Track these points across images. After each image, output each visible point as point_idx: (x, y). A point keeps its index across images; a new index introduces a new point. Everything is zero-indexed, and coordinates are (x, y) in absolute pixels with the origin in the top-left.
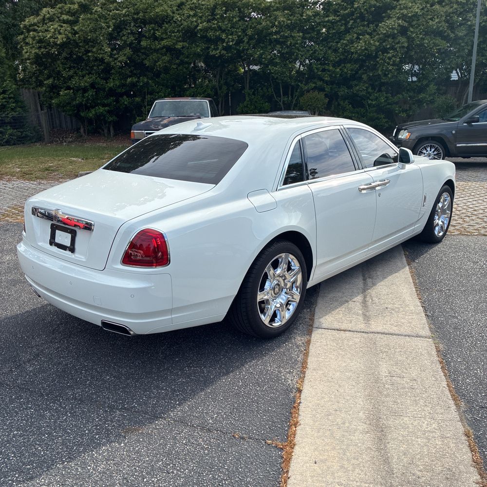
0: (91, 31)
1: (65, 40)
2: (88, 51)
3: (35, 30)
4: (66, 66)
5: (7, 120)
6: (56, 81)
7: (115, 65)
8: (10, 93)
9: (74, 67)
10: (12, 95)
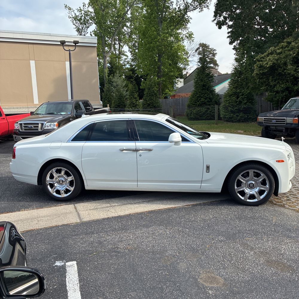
0: (284, 58)
1: (271, 64)
2: (285, 69)
3: (262, 61)
4: (273, 79)
5: (241, 109)
6: (269, 88)
7: (297, 76)
8: (245, 95)
9: (279, 79)
10: (246, 96)
